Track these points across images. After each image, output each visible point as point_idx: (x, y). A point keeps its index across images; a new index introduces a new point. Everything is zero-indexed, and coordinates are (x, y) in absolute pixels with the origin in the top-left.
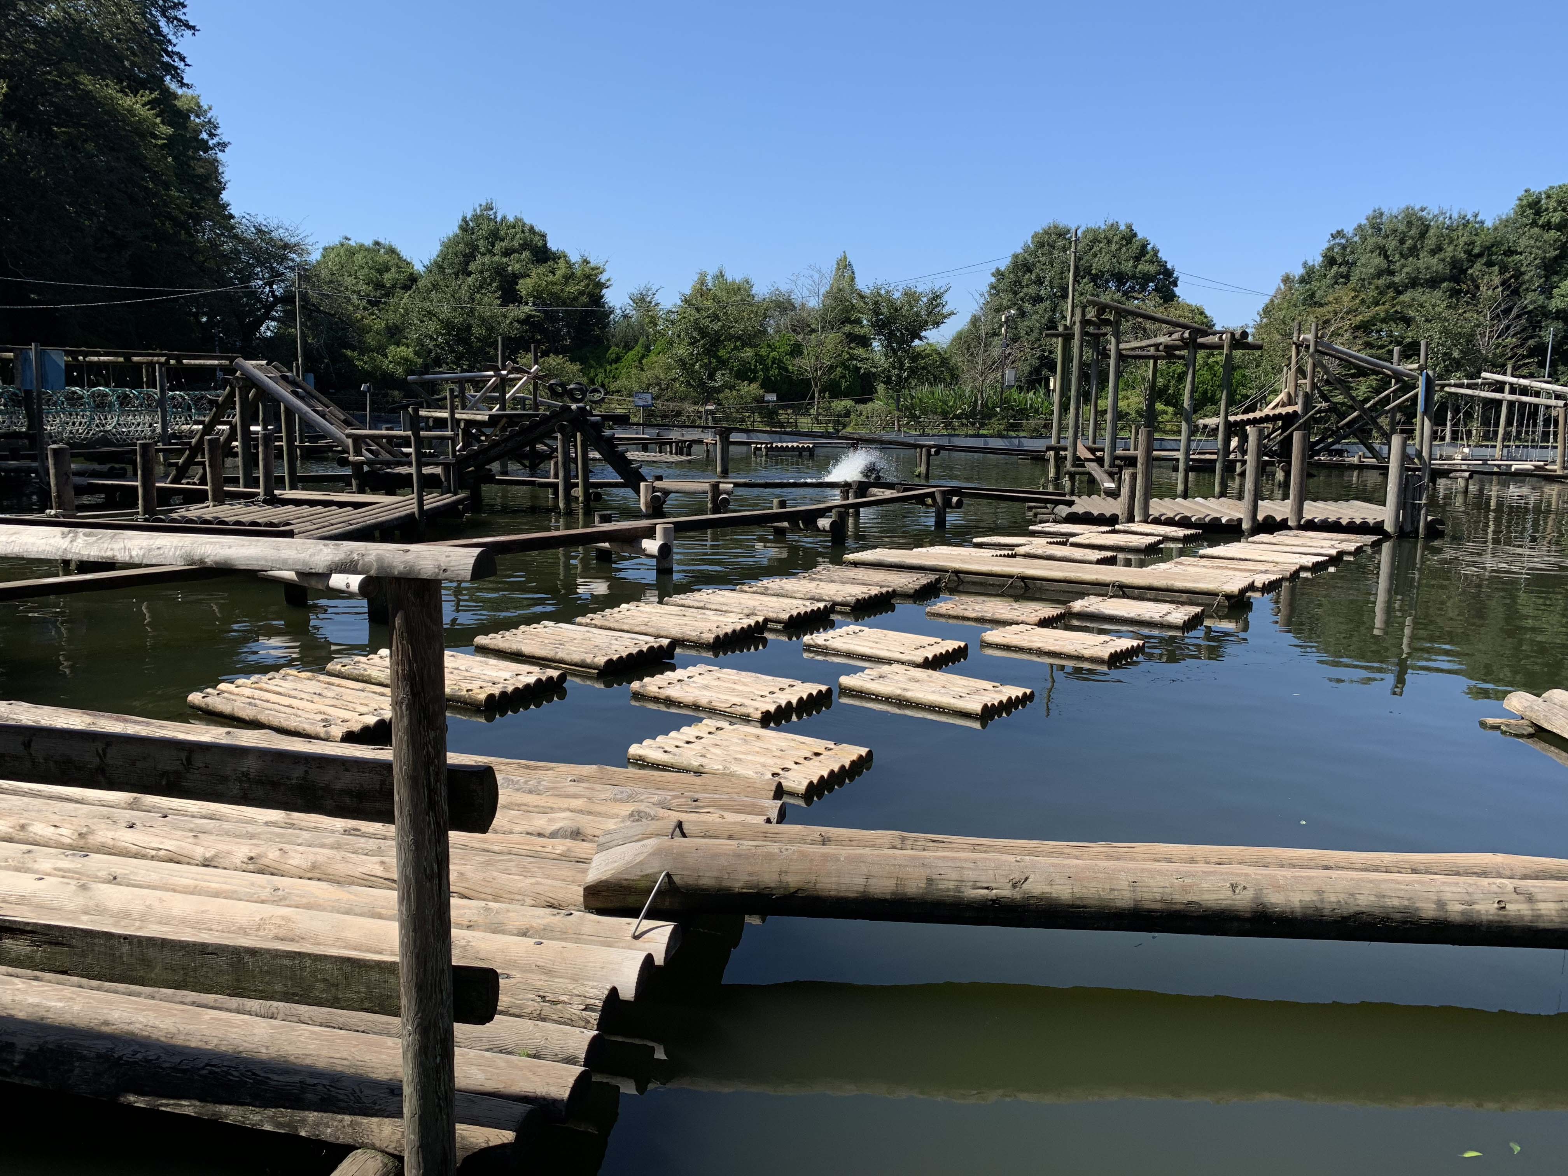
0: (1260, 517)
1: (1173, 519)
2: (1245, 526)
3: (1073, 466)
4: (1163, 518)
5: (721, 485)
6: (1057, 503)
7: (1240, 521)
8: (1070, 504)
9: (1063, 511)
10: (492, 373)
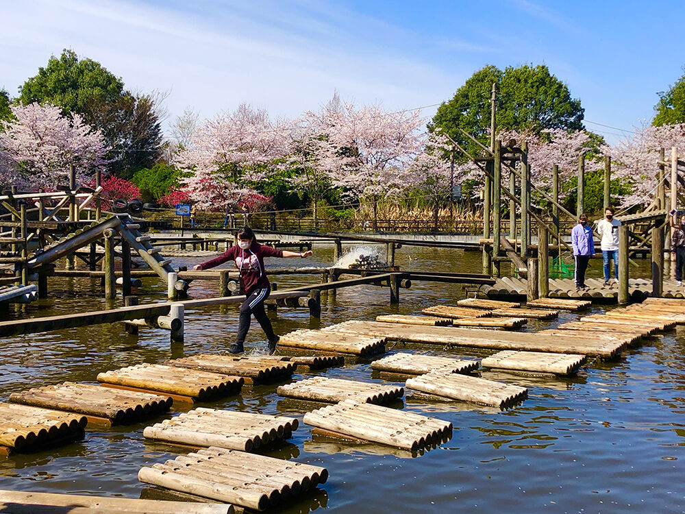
0: (631, 291)
1: (566, 294)
2: (620, 299)
3: (498, 255)
4: (559, 293)
5: (229, 273)
6: (483, 283)
7: (616, 295)
8: (492, 284)
9: (487, 288)
10: (64, 193)
